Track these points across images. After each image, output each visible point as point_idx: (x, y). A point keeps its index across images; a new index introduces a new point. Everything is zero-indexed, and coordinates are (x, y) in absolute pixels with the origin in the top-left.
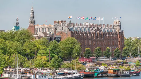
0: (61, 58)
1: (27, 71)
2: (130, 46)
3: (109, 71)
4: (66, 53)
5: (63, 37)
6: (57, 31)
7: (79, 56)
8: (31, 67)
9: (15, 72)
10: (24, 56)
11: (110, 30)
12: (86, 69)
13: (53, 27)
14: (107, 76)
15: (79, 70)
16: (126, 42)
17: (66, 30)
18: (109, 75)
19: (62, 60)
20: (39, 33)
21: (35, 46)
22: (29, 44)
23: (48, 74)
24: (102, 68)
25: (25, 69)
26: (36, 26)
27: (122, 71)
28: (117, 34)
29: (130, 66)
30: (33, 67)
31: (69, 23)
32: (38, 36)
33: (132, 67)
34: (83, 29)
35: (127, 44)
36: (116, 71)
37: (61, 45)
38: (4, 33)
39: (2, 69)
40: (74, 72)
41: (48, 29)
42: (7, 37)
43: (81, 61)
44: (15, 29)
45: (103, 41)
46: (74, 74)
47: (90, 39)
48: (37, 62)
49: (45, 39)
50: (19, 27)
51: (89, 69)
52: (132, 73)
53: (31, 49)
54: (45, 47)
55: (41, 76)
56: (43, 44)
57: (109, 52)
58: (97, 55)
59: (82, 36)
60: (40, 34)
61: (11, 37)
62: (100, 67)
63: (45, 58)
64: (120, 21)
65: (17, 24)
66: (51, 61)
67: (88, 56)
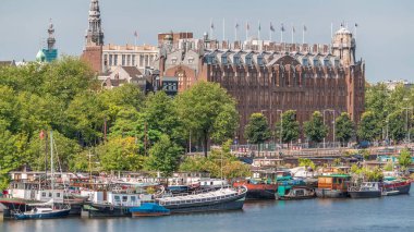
0: (179, 142)
1: (81, 180)
2: (381, 107)
3: (321, 180)
4: (194, 129)
5: (185, 81)
6: (167, 62)
7: (231, 137)
8: (90, 169)
9: (46, 185)
10: (72, 138)
11: (322, 60)
12: (252, 176)
13: (155, 51)
14: (315, 196)
15: (232, 178)
16: (369, 95)
17: (192, 60)
18: (319, 192)
19: (181, 148)
20: (113, 68)
21: (103, 109)
22: (85, 101)
23: (142, 190)
24: (299, 172)
25: (74, 176)
26: (106, 50)
27: (359, 180)
28: (342, 73)
29: (380, 165)
30: (97, 169)
31: (202, 39)
32: (112, 77)
33: (387, 170)
34: (243, 57)
35: (374, 102)
36: (340, 180)
37: (178, 105)
38: (11, 69)
39: (7, 175)
40: (217, 183)
41: (142, 57)
42: (21, 80)
43: (239, 153)
44: (43, 59)
45: (303, 93)
46: (217, 189)
47: (264, 88)
48: (108, 156)
49: (133, 88)
50: (55, 51)
51: (262, 175)
52: (388, 187)
53: (90, 118)
54: (133, 110)
55: (121, 196)
56: (127, 102)
57: (318, 125)
58: (285, 135)
59: (239, 77)
60: (117, 71)
61: (33, 80)
62: (293, 171)
63: (132, 142)
64: (351, 35)
65: (51, 42)
66: (151, 150)
67: (260, 137)
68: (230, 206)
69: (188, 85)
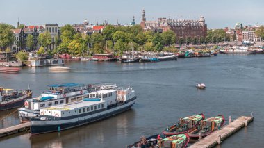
2: (211, 35)
3: (196, 53)
4: (166, 41)
5: (164, 29)
6: (160, 25)
7: (175, 42)
8: (142, 51)
9: (131, 54)
10: (137, 43)
11: (197, 24)
12: (179, 52)
13: (157, 22)
14: (194, 57)
15: (175, 52)
16: (208, 32)
17: (166, 24)
18: (195, 55)
19: (163, 45)
21: (145, 36)
22: (141, 34)
23: (153, 56)
24: (191, 51)
25: (138, 52)
26: (146, 22)
27: (205, 52)
28: (201, 27)
31: (168, 19)
32: (147, 29)
33: (211, 50)
34: (178, 24)
35: (209, 34)
36: (200, 53)
37: (162, 35)
38: (123, 27)
39: (122, 52)
40: (171, 54)
41: (154, 24)
42: (126, 30)
43: (177, 46)
44: (132, 24)
48: (146, 47)
49: (152, 31)
50: (135, 22)
51: (182, 52)
52: (212, 54)
53: (142, 38)
54: (152, 37)
55: (148, 57)
56: (150, 34)
57: (196, 39)
58: (188, 42)
59: (177, 28)
60: (148, 27)
61: (129, 30)
62: (189, 50)
63: (151, 44)
64: (204, 18)
65: (134, 20)
66: (156, 46)
67: (182, 42)
68: (174, 59)
69: (164, 31)
